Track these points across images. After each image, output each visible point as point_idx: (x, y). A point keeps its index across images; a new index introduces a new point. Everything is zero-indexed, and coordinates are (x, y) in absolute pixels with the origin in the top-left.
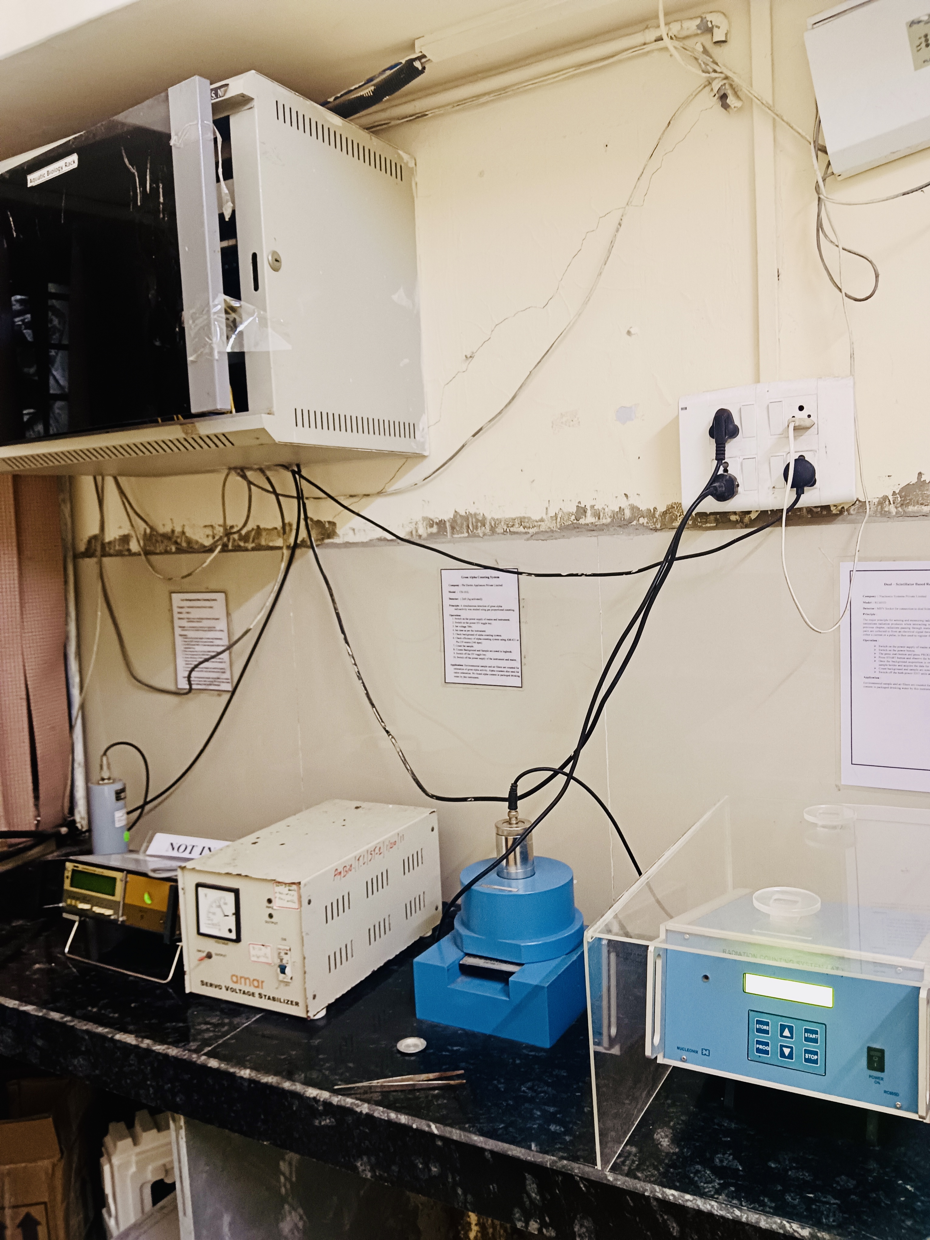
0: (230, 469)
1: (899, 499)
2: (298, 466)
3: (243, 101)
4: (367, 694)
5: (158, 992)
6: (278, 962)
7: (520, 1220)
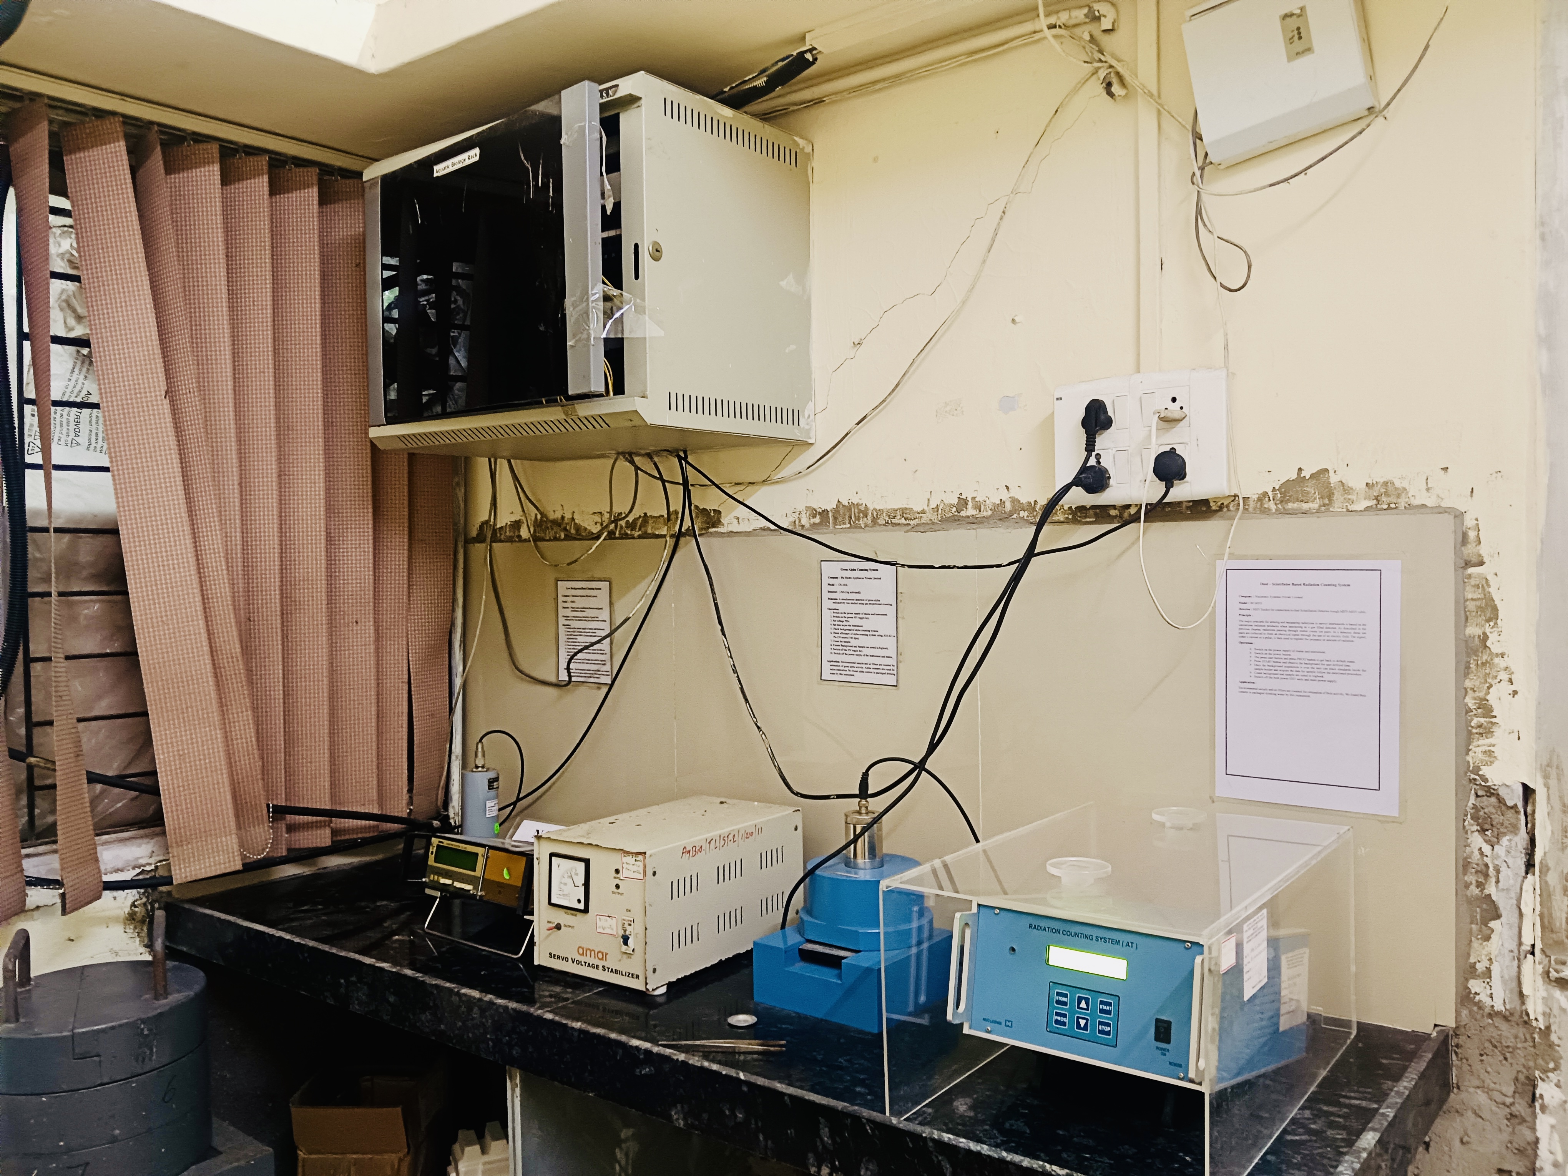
0: (618, 454)
1: (1279, 495)
2: (685, 452)
3: (631, 100)
4: (742, 689)
5: (508, 964)
6: (621, 933)
7: (813, 1166)
